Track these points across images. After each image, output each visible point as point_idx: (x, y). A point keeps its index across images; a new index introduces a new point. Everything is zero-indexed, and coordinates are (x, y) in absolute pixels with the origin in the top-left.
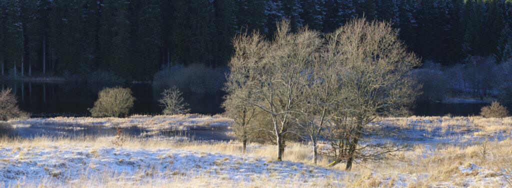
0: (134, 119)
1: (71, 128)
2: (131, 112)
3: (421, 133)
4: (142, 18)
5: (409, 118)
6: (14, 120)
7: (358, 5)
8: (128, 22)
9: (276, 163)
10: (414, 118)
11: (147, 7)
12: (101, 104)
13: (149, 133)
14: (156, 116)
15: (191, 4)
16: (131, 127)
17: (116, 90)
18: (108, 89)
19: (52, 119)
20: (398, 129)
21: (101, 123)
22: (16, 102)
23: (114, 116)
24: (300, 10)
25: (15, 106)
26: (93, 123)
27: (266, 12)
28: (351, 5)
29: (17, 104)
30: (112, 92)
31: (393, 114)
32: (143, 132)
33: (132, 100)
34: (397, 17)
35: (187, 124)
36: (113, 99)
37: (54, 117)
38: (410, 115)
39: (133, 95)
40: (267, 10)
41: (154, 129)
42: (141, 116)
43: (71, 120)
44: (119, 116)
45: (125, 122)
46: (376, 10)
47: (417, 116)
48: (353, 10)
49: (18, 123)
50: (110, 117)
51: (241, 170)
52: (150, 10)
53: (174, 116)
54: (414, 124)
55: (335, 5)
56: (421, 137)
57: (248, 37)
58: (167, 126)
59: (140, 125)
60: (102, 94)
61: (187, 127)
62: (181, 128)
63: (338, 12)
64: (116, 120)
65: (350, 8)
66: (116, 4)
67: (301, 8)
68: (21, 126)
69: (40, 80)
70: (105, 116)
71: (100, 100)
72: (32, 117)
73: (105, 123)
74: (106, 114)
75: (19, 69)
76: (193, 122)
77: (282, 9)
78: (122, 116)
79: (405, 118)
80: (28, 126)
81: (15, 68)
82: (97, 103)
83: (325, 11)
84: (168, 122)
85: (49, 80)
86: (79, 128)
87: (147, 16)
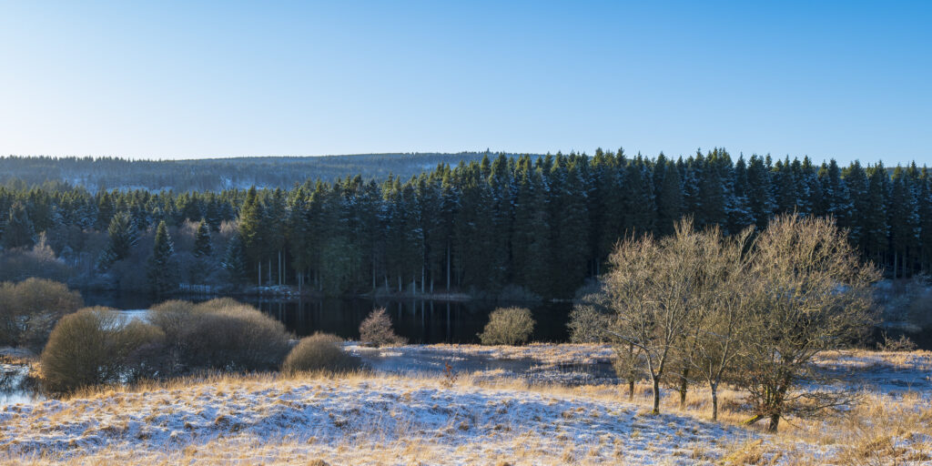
0: (531, 348)
1: (449, 358)
2: (530, 339)
3: (922, 376)
4: (565, 220)
5: (913, 353)
6: (386, 347)
7: (858, 198)
8: (546, 225)
9: (651, 417)
10: (920, 353)
11: (570, 206)
12: (492, 328)
13: (542, 367)
14: (561, 345)
15: (626, 202)
16: (523, 359)
17: (512, 311)
18: (501, 310)
19: (432, 346)
20: (890, 369)
21: (489, 352)
22: (390, 324)
23: (508, 343)
24: (774, 206)
25: (389, 330)
26: (478, 352)
27: (726, 209)
28: (848, 197)
29: (391, 327)
30: (507, 313)
31: (888, 347)
32: (533, 364)
33: (530, 324)
34: (916, 212)
35: (595, 356)
36: (508, 322)
37: (434, 344)
38: (915, 349)
39: (533, 317)
40: (728, 207)
41: (551, 361)
42: (542, 344)
43: (454, 348)
44: (515, 345)
45: (517, 352)
46: (884, 203)
47: (925, 350)
48: (851, 205)
49: (388, 350)
50: (503, 344)
51: (594, 426)
52: (575, 210)
53: (583, 345)
54: (917, 361)
55: (825, 198)
56: (922, 381)
57: (638, 242)
58: (569, 359)
59: (535, 356)
60: (494, 315)
61: (595, 359)
62: (586, 360)
63: (829, 207)
64: (507, 349)
65: (846, 202)
66: (532, 204)
67: (776, 204)
68: (391, 354)
69: (443, 297)
70: (497, 343)
71: (492, 323)
72: (409, 343)
73: (492, 352)
74: (499, 341)
75: (419, 284)
76: (604, 353)
77: (748, 206)
78: (518, 343)
79: (905, 354)
80: (400, 354)
81: (414, 283)
82: (487, 327)
83: (810, 207)
84: (572, 352)
85: (453, 297)
86: (458, 359)
87: (571, 217)
